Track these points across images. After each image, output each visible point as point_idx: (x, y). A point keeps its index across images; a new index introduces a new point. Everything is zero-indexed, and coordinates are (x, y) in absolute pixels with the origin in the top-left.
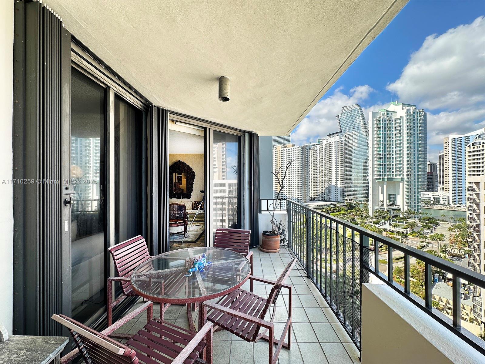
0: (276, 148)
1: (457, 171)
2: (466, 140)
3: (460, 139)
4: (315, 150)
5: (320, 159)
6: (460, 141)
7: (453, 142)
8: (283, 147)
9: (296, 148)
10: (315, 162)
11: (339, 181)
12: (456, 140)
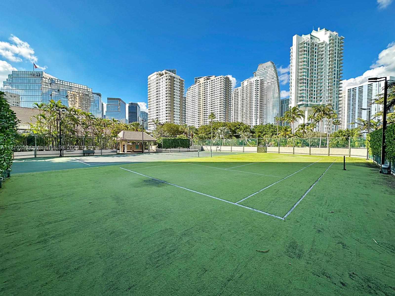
0: (199, 81)
1: (351, 117)
2: (360, 89)
3: (355, 89)
4: (236, 92)
5: (240, 101)
6: (354, 91)
7: (349, 92)
8: (206, 79)
9: (219, 78)
10: (236, 104)
11: (259, 118)
12: (352, 90)
